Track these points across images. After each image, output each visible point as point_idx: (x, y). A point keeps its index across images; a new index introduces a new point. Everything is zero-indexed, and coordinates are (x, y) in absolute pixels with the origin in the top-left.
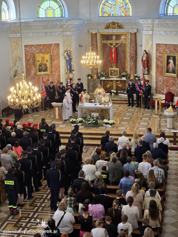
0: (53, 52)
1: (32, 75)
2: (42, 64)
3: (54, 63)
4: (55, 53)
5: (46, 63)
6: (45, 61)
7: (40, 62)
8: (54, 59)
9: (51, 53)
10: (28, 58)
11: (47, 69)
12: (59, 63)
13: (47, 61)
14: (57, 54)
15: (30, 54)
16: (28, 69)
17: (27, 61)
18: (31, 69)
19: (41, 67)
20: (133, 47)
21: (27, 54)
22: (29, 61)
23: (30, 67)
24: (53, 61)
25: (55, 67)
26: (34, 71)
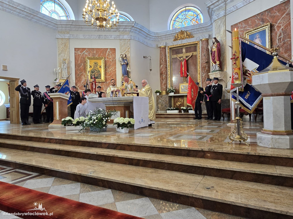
0: (108, 58)
1: (82, 81)
2: (95, 70)
3: (109, 70)
4: (110, 58)
5: (99, 69)
6: (98, 67)
7: (93, 67)
8: (110, 65)
9: (106, 59)
10: (79, 62)
11: (100, 76)
12: (116, 71)
13: (100, 67)
14: (112, 61)
15: (81, 58)
16: (78, 75)
17: (78, 66)
18: (82, 75)
19: (94, 74)
20: (204, 55)
21: (77, 58)
22: (79, 67)
23: (80, 73)
24: (108, 68)
25: (110, 74)
26: (85, 77)
